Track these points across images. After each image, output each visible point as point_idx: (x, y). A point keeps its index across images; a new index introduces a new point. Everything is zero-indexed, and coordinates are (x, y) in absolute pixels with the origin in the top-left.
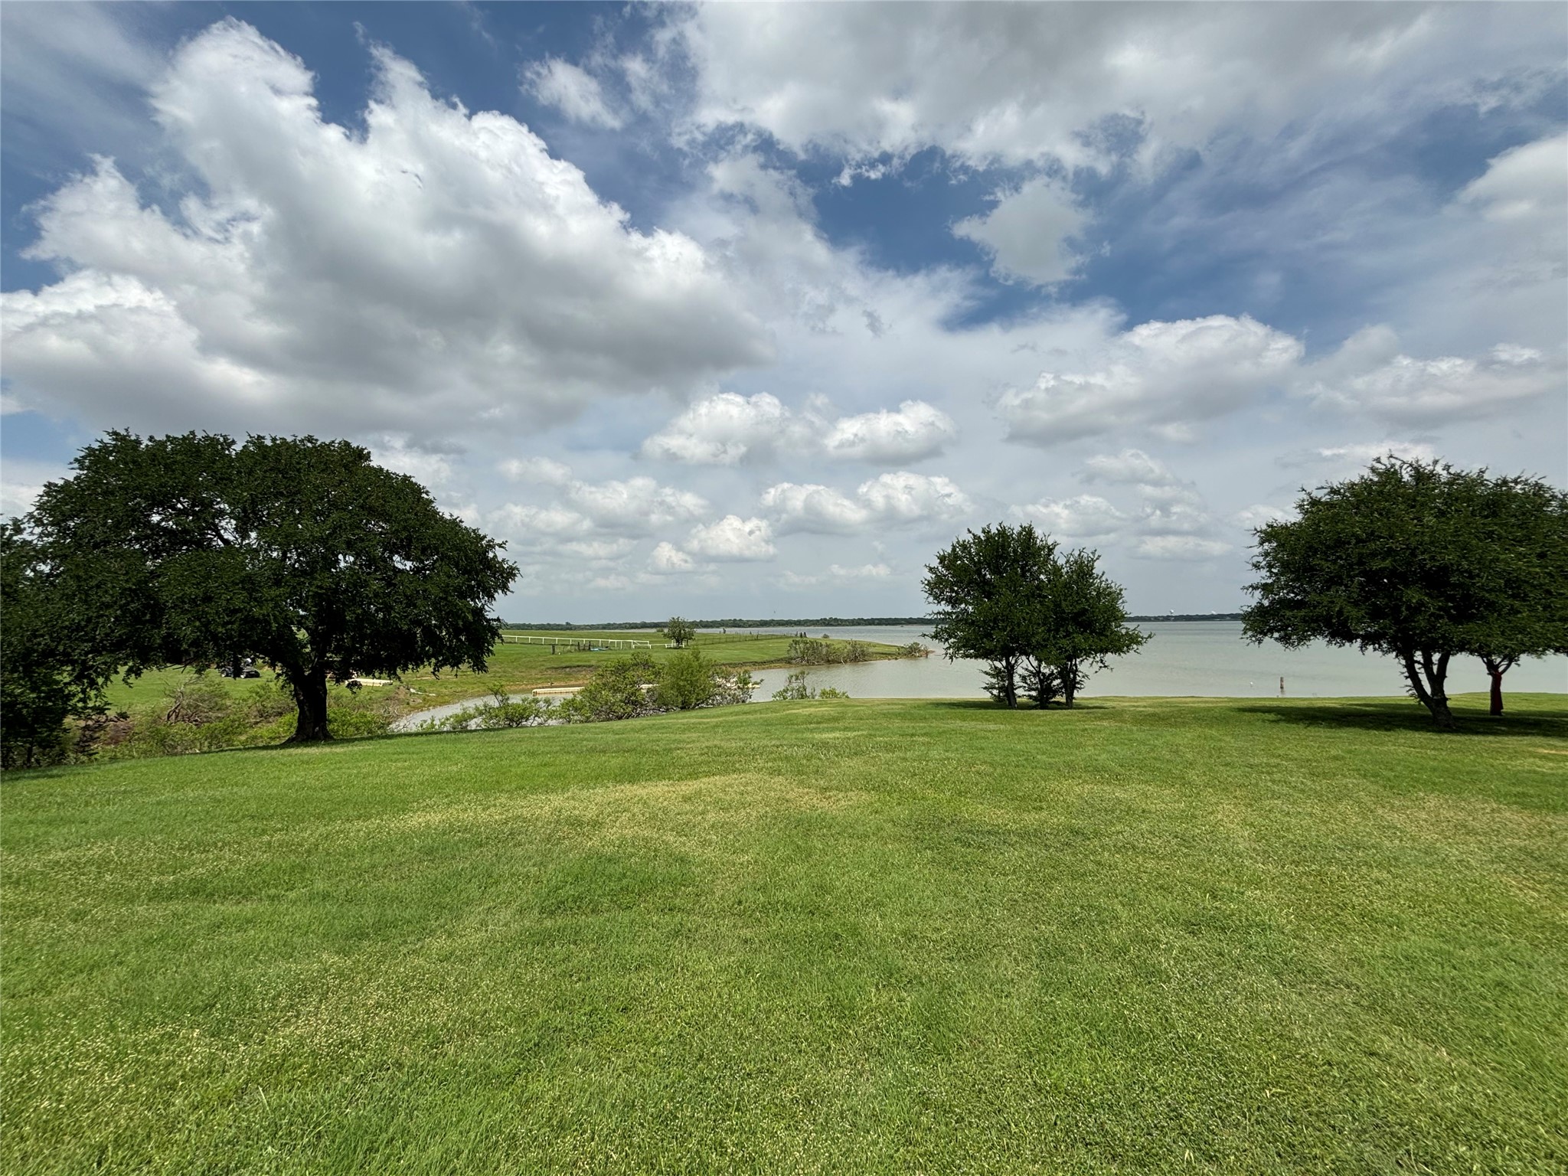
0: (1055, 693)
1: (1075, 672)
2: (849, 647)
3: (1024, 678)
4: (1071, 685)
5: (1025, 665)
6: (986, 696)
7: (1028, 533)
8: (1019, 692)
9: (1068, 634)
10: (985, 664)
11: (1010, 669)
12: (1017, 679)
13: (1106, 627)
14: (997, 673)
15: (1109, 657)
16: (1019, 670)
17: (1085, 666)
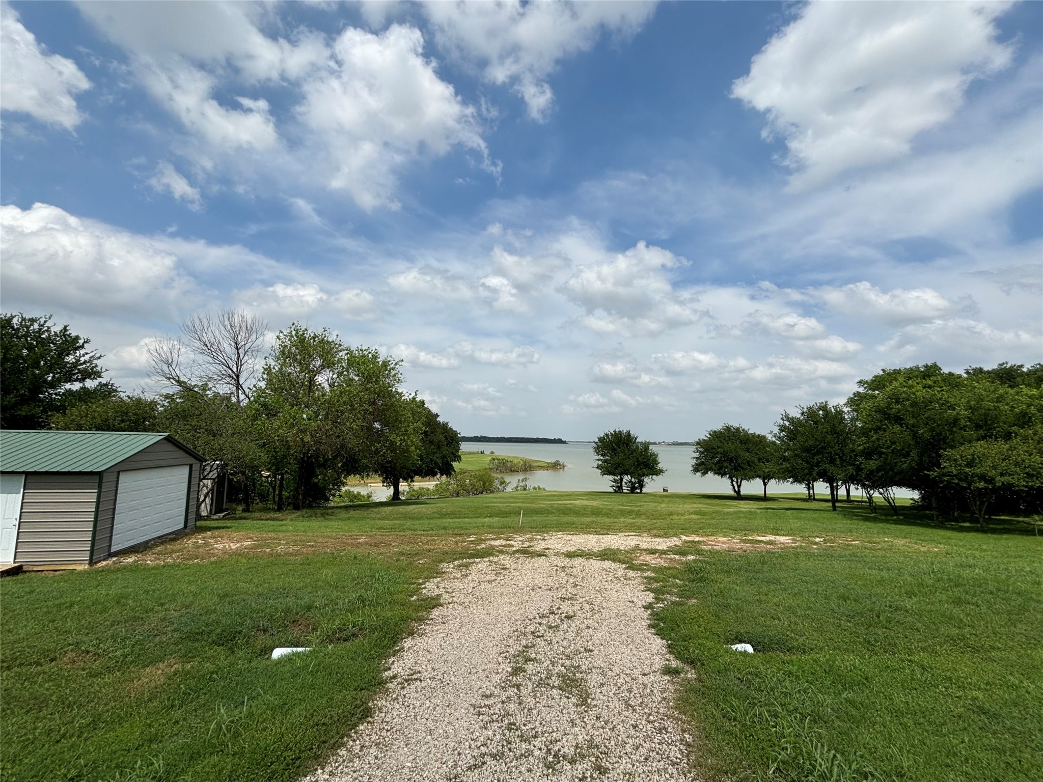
0: (636, 489)
1: (643, 481)
2: (522, 462)
3: (626, 483)
4: (641, 486)
5: (626, 478)
6: (611, 490)
7: (629, 433)
8: (624, 488)
9: (641, 469)
10: (611, 477)
11: (621, 479)
12: (623, 483)
13: (653, 466)
14: (615, 481)
15: (654, 477)
16: (624, 480)
17: (646, 479)
